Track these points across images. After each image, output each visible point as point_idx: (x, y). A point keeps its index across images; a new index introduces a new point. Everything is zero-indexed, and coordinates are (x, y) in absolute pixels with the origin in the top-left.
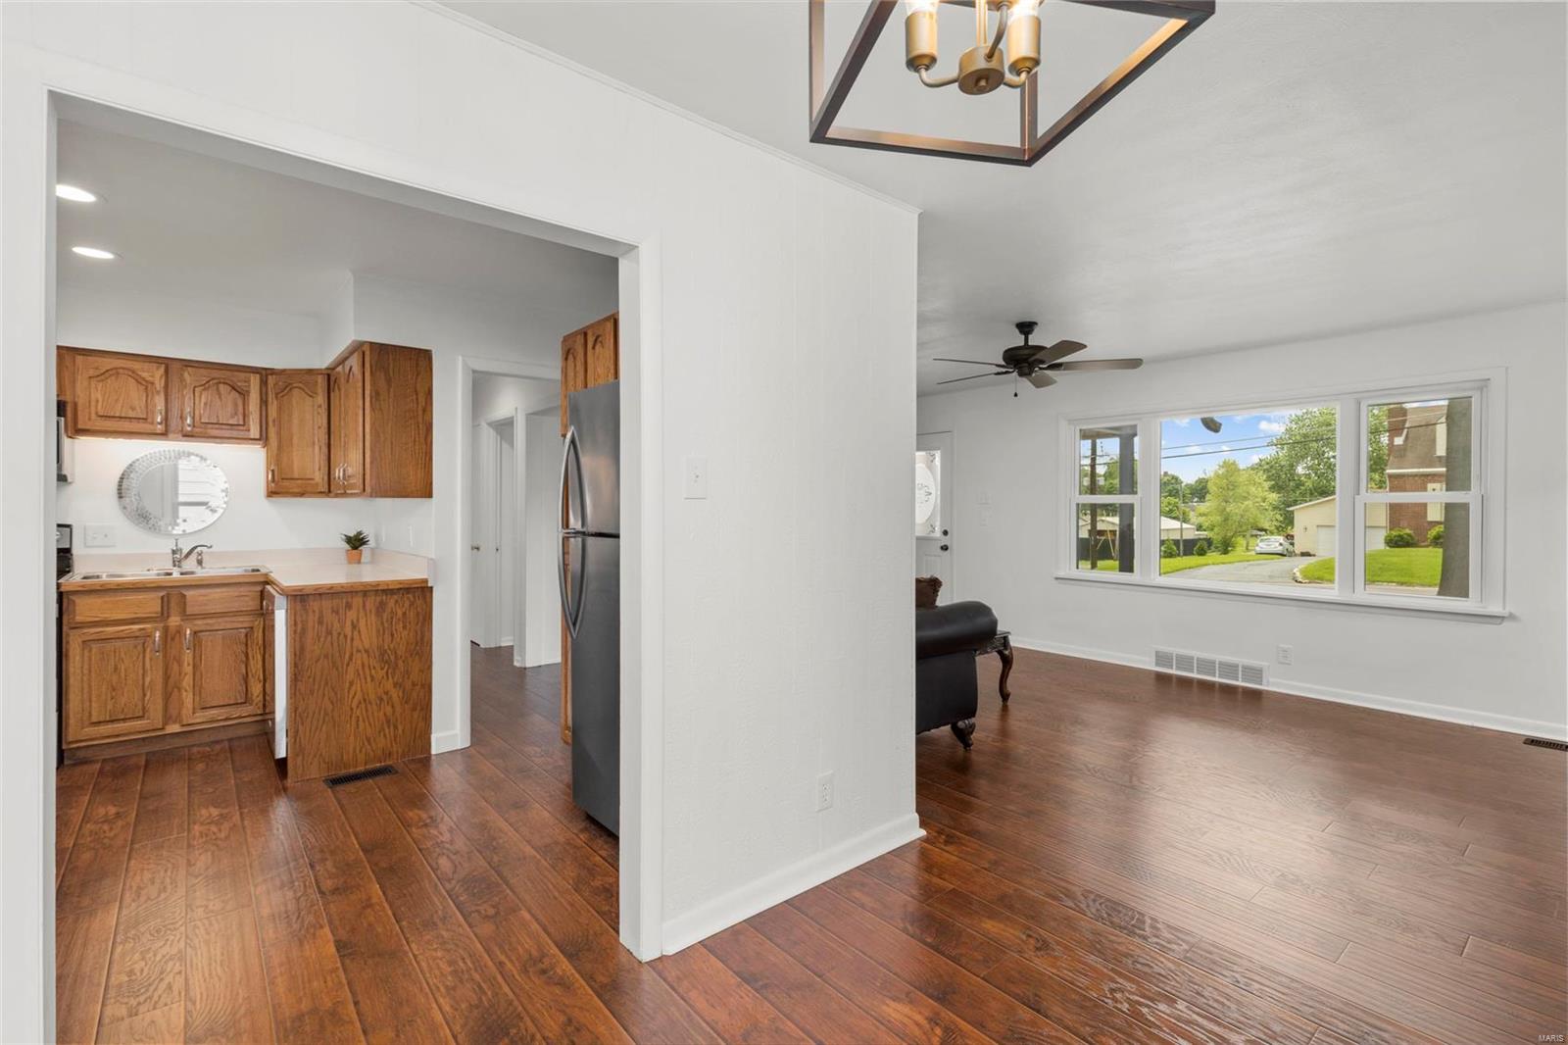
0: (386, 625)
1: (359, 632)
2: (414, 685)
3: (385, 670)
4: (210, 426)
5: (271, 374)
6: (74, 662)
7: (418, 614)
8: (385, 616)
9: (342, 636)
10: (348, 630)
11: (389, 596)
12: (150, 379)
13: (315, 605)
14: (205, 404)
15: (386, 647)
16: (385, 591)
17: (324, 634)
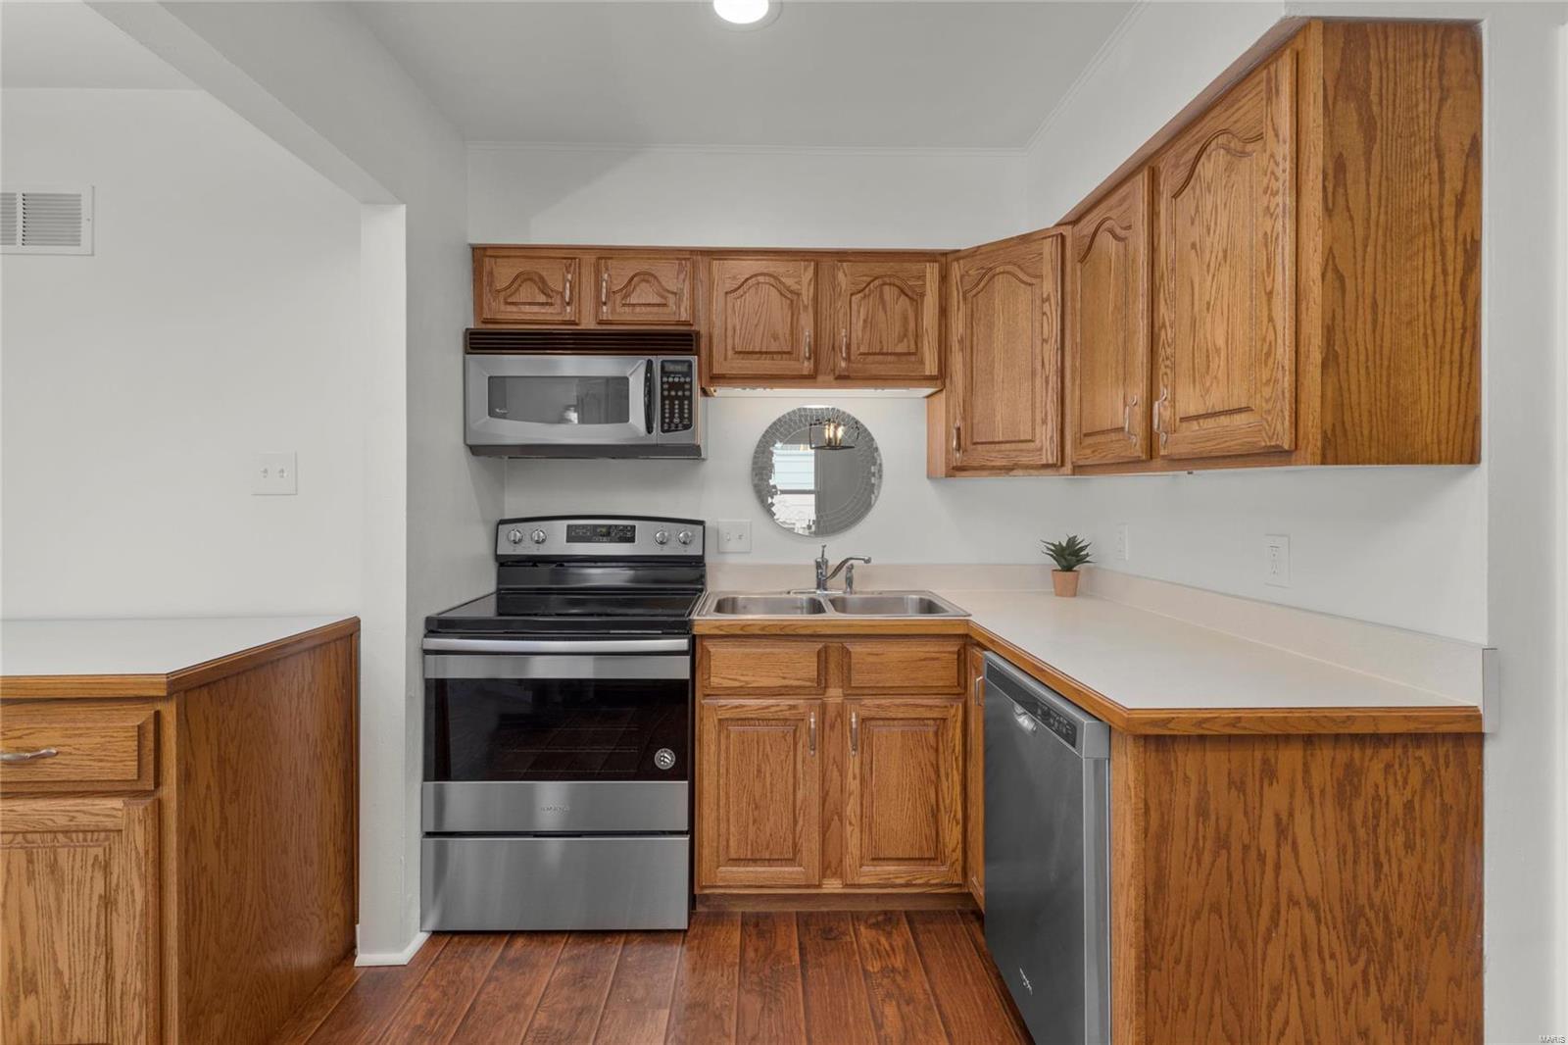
0: (1362, 832)
1: (1294, 844)
2: (1436, 1020)
3: (1361, 964)
4: (871, 358)
5: (957, 260)
6: (708, 754)
7: (1445, 810)
8: (1359, 805)
9: (1253, 854)
10: (1267, 840)
11: (1369, 752)
12: (795, 287)
13: (1188, 762)
14: (865, 321)
15: (1363, 900)
16: (1358, 739)
17: (1209, 844)
